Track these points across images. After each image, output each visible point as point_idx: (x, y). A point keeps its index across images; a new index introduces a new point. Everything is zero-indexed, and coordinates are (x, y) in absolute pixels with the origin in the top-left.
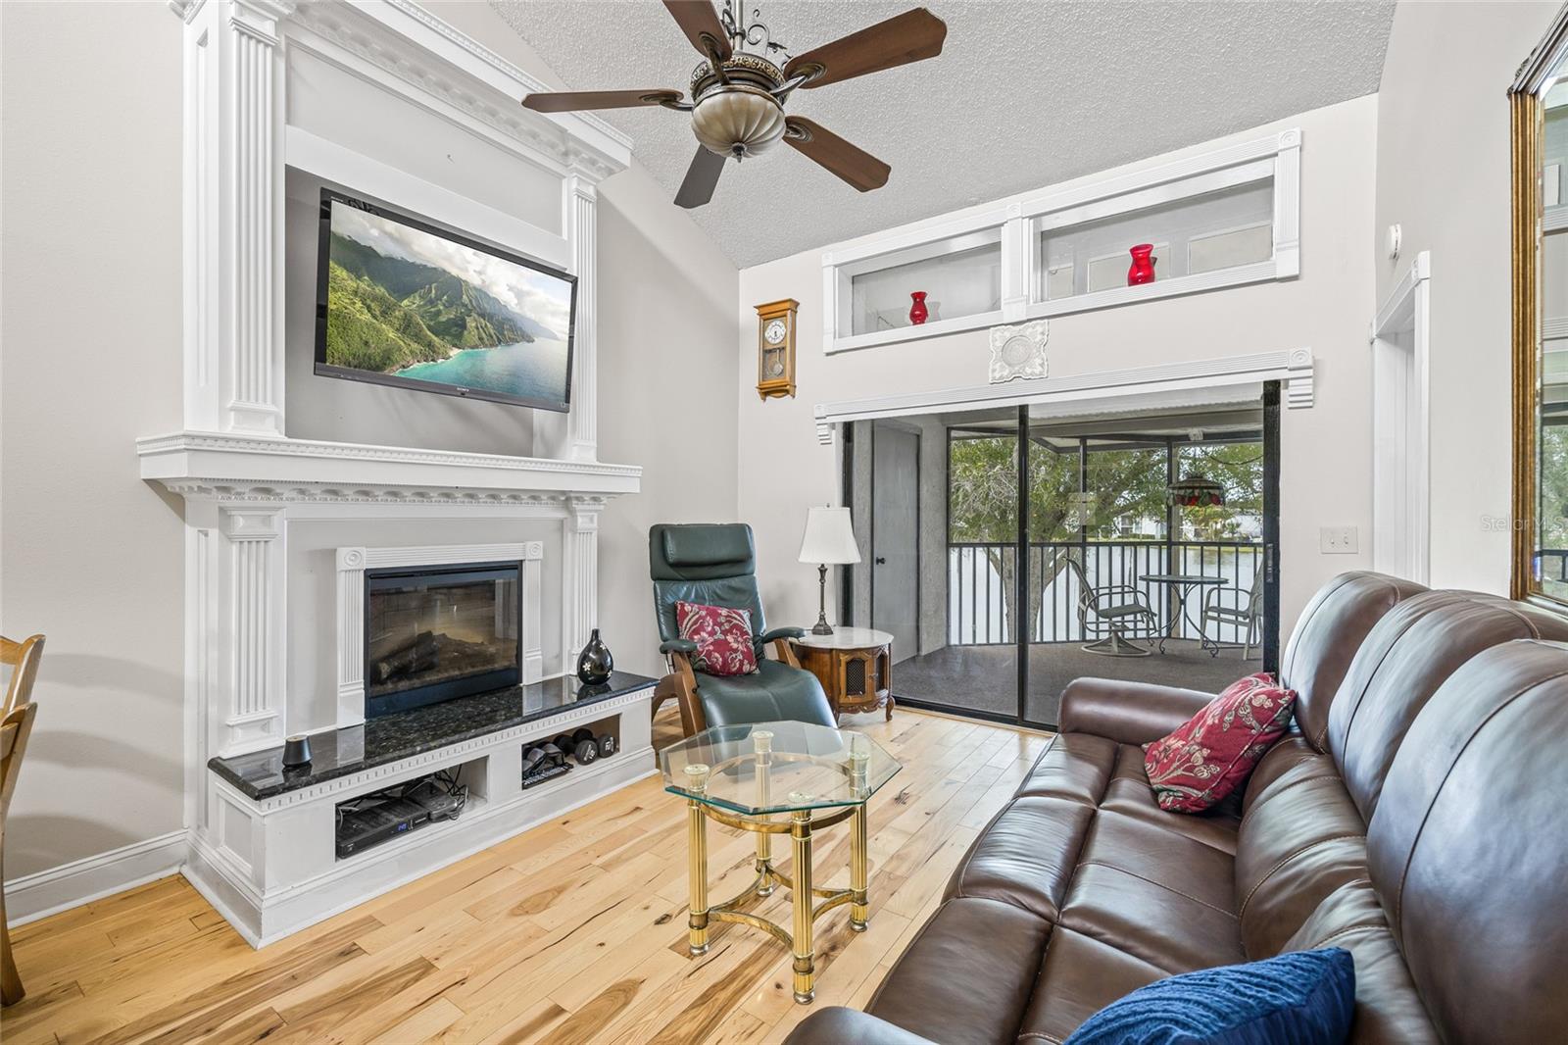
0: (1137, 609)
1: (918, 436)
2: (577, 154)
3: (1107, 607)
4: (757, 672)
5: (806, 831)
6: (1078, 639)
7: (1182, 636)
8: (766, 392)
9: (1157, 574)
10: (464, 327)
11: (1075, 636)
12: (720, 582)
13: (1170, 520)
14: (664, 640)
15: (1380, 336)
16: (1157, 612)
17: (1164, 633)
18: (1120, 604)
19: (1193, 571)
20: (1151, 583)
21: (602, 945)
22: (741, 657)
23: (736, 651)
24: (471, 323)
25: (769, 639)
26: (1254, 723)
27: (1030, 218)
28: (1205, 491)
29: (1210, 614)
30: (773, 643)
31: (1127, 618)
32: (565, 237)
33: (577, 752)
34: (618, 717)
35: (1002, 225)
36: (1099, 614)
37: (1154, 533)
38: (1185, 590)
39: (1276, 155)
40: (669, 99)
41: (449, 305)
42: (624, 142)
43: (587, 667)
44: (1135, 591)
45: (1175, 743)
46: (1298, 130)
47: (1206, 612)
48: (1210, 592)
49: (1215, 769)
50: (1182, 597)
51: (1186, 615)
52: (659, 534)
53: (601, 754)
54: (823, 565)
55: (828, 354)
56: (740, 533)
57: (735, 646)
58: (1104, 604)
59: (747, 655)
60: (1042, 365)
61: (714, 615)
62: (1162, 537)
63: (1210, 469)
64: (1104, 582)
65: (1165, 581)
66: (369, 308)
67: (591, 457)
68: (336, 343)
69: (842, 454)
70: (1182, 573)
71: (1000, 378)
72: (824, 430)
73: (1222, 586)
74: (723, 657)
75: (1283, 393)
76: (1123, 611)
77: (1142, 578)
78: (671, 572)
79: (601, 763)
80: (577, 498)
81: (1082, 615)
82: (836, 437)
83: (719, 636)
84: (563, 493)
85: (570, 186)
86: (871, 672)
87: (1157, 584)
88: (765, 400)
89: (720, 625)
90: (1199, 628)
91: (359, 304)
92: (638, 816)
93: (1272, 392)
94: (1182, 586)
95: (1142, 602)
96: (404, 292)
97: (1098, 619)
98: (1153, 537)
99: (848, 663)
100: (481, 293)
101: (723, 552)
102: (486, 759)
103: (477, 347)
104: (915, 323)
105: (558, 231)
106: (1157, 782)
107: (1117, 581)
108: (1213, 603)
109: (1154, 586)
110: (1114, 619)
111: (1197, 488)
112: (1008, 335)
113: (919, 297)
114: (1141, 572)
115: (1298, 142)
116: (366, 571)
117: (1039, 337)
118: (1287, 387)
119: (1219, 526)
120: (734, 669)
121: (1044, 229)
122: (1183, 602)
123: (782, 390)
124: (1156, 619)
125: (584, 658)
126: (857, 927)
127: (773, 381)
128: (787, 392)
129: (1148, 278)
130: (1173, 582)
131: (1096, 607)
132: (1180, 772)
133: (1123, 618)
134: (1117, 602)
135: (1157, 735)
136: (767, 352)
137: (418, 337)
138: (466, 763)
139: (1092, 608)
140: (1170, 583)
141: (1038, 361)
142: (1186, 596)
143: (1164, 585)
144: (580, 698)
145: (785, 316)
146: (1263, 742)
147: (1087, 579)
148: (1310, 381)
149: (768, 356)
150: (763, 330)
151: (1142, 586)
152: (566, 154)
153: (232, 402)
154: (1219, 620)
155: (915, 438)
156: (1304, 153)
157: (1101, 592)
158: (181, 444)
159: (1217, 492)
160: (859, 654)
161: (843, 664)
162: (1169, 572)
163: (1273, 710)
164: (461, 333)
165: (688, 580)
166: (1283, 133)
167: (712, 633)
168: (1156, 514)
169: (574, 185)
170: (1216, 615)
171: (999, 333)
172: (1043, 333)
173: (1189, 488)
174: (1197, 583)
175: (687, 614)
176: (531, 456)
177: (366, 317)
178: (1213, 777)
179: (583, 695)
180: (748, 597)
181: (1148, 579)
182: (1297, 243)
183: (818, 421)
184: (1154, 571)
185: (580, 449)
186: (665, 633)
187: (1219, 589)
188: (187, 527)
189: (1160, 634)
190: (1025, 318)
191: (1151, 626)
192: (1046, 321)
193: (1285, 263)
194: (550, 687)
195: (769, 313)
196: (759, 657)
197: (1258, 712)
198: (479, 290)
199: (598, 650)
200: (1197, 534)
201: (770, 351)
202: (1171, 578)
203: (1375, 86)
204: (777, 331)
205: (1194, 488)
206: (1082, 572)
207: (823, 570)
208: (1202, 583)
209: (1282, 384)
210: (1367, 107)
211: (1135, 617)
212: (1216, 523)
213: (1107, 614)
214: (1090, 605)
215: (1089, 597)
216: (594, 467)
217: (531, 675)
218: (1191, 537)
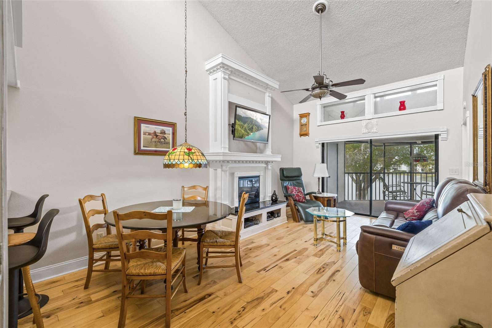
0: (401, 191)
1: (337, 144)
2: (269, 88)
3: (392, 190)
4: (306, 202)
5: (339, 222)
6: (383, 199)
7: (415, 199)
8: (301, 135)
9: (407, 181)
10: (253, 128)
11: (382, 198)
12: (295, 181)
13: (411, 165)
14: (285, 194)
15: (463, 124)
16: (407, 192)
17: (409, 198)
18: (395, 190)
19: (418, 181)
20: (405, 184)
21: (297, 244)
22: (302, 198)
23: (301, 197)
24: (254, 128)
25: (307, 194)
26: (426, 205)
27: (373, 94)
28: (422, 158)
29: (423, 193)
30: (308, 195)
31: (398, 193)
32: (266, 106)
33: (274, 215)
34: (280, 209)
35: (365, 95)
36: (389, 192)
37: (406, 170)
38: (416, 186)
39: (437, 81)
40: (307, 90)
41: (251, 124)
42: (277, 83)
43: (274, 198)
44: (400, 186)
45: (410, 211)
46: (443, 75)
47: (422, 192)
48: (424, 186)
49: (418, 213)
50: (415, 188)
51: (416, 193)
52: (282, 170)
53: (278, 216)
54: (319, 177)
55: (318, 126)
56: (299, 170)
57: (301, 196)
58: (390, 189)
59: (303, 198)
60: (376, 129)
61: (295, 188)
62: (409, 171)
63: (425, 150)
64: (391, 184)
65: (409, 183)
66: (240, 127)
67: (270, 153)
68: (236, 134)
69: (321, 150)
70: (415, 181)
71: (365, 132)
72: (318, 145)
73: (427, 185)
74: (298, 198)
75: (440, 137)
76: (396, 192)
77: (402, 182)
78: (285, 179)
79: (278, 218)
80: (269, 162)
81: (384, 192)
82: (320, 146)
83: (297, 193)
84: (267, 161)
85: (267, 94)
86: (332, 202)
87: (407, 184)
88: (301, 137)
89: (297, 191)
90: (420, 197)
91: (239, 127)
92: (288, 228)
93: (437, 136)
94: (415, 185)
95: (402, 189)
96: (245, 123)
97: (389, 194)
98: (406, 171)
99: (327, 200)
100: (256, 121)
101: (296, 174)
102: (262, 214)
103: (255, 132)
104: (342, 119)
105: (265, 105)
106: (406, 217)
107: (394, 183)
108: (425, 189)
109: (406, 185)
110: (394, 194)
111: (419, 157)
112: (367, 122)
113: (343, 113)
114: (402, 181)
115: (443, 78)
116: (239, 177)
117: (375, 123)
118: (440, 135)
119: (431, 167)
120: (301, 201)
121: (376, 96)
122: (415, 189)
123: (306, 135)
124: (407, 194)
125: (272, 197)
126: (345, 244)
127: (303, 133)
128: (307, 135)
129: (404, 109)
130: (412, 184)
131: (388, 191)
132: (411, 214)
133: (396, 194)
134: (394, 189)
135: (406, 210)
136: (302, 125)
137: (247, 132)
138: (258, 215)
139: (387, 191)
140: (411, 184)
141: (375, 128)
142: (416, 187)
143: (409, 185)
144: (271, 205)
145: (307, 117)
146: (428, 208)
147: (385, 182)
148: (446, 134)
149: (302, 126)
150: (300, 120)
151: (402, 184)
152: (267, 88)
153: (223, 146)
154: (426, 194)
155: (336, 145)
156: (445, 80)
157: (390, 186)
158: (222, 154)
159: (425, 158)
160: (329, 198)
161: (326, 201)
162: (411, 181)
163: (430, 202)
164: (252, 130)
165: (288, 180)
166: (439, 76)
167: (295, 193)
168: (407, 164)
169: (268, 94)
170: (426, 193)
171: (365, 122)
172: (376, 122)
173: (417, 157)
174: (419, 184)
175: (289, 188)
176: (257, 153)
177: (240, 129)
178: (418, 215)
179: (272, 204)
180: (301, 185)
181: (404, 183)
182: (443, 102)
183: (316, 143)
184: (406, 181)
185: (268, 152)
186: (284, 192)
187: (427, 186)
188: (210, 169)
189: (408, 198)
190: (372, 118)
191: (405, 195)
192: (377, 119)
193: (440, 106)
194: (264, 202)
195: (302, 116)
196: (305, 198)
197: (427, 203)
198: (255, 120)
199: (275, 195)
200: (422, 170)
201: (303, 125)
202: (411, 182)
203: (463, 65)
204: (304, 120)
205: (418, 157)
206: (383, 180)
207: (319, 179)
208: (421, 184)
209: (439, 135)
210: (460, 70)
211: (400, 193)
212: (430, 166)
213: (392, 192)
214: (386, 190)
215: (386, 187)
216: (271, 155)
217: (261, 200)
218: (420, 171)
